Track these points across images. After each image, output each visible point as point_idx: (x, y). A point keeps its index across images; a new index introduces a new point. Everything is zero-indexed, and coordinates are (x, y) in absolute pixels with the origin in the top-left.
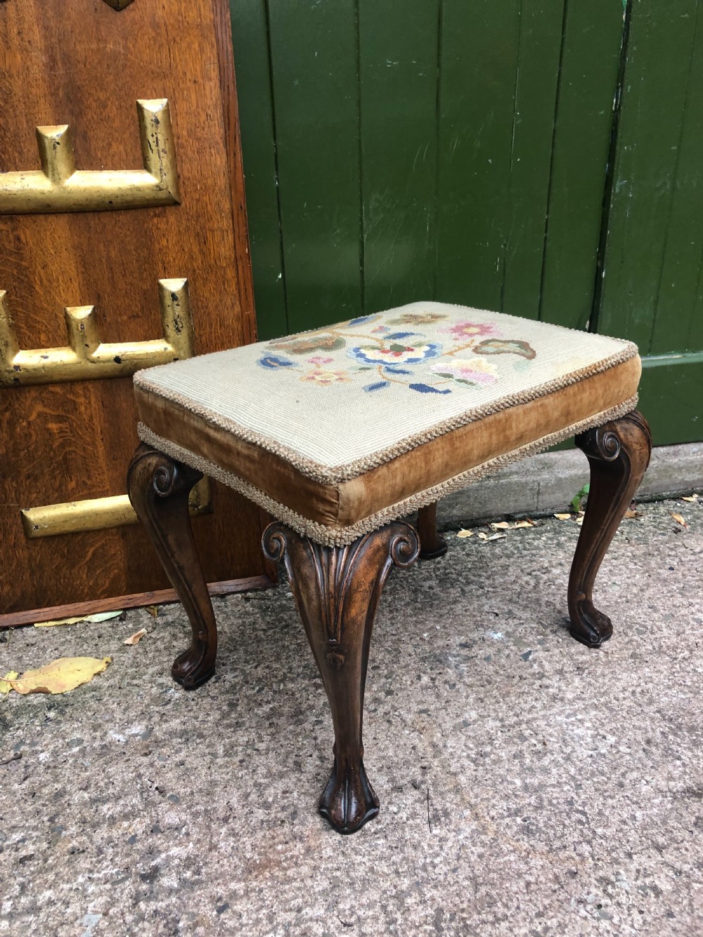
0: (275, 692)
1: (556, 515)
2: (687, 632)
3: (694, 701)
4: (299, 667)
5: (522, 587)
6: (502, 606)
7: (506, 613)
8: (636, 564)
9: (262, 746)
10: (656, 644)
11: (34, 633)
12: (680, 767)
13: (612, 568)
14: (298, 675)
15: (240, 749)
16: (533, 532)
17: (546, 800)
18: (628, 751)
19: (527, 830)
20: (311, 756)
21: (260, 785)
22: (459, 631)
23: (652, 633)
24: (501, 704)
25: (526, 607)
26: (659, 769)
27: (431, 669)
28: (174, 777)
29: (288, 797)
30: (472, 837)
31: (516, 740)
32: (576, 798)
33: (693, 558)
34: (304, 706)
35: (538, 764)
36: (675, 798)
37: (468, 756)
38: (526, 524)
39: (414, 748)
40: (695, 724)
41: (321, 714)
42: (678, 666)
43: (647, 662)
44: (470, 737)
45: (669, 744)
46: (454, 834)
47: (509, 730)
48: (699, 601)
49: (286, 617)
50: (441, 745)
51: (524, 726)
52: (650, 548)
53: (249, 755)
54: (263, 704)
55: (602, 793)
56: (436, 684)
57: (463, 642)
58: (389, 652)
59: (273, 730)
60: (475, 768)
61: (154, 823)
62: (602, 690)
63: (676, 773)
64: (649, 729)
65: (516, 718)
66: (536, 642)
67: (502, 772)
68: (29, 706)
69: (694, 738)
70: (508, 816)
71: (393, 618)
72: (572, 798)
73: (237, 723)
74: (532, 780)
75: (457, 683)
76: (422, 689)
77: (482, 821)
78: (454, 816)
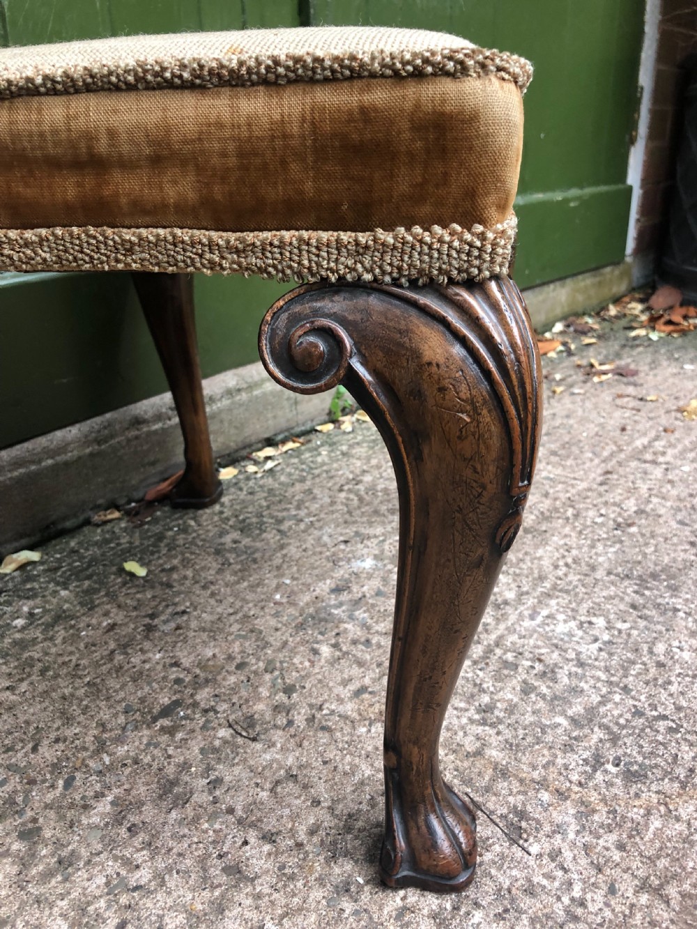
0: (100, 773)
1: (319, 428)
4: (116, 715)
5: (346, 505)
6: (343, 532)
7: (355, 536)
9: (143, 876)
14: (124, 729)
15: (102, 903)
16: (306, 450)
17: (611, 725)
18: (627, 625)
19: (632, 776)
20: (246, 843)
22: (317, 576)
26: (674, 629)
27: (321, 633)
30: (584, 827)
31: (505, 672)
32: (638, 704)
34: (170, 770)
35: (558, 687)
38: (290, 445)
41: (209, 769)
45: (653, 601)
46: (558, 836)
47: (487, 664)
49: (36, 656)
54: (92, 802)
55: (655, 683)
56: (344, 649)
57: (333, 586)
58: (245, 638)
59: (142, 837)
60: (495, 731)
62: (536, 576)
67: (529, 718)
70: (595, 770)
71: (214, 594)
72: (635, 706)
73: (60, 862)
75: (370, 637)
76: (332, 664)
77: (573, 796)
78: (535, 812)
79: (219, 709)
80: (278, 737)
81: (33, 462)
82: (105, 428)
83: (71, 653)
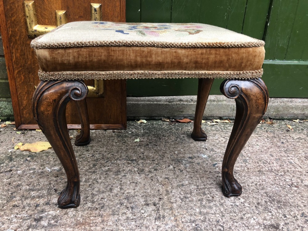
0: (112, 163)
2: (285, 166)
3: (282, 191)
4: (124, 156)
5: (220, 141)
6: (210, 147)
7: (211, 149)
8: (268, 139)
9: (100, 181)
10: (270, 168)
11: (35, 133)
12: (270, 215)
13: (258, 140)
14: (123, 159)
15: (91, 180)
16: (229, 124)
17: (207, 219)
18: (249, 206)
19: (196, 229)
20: (117, 187)
21: (94, 194)
22: (190, 153)
23: (269, 164)
24: (199, 180)
25: (219, 148)
26: (261, 215)
27: (175, 164)
28: (63, 186)
29: (102, 200)
30: (172, 228)
31: (201, 194)
32: (221, 220)
33: (293, 140)
34: (121, 169)
35: (208, 204)
36: (265, 227)
37: (180, 197)
38: (227, 121)
39: (159, 191)
40: (281, 200)
41: (127, 173)
42: (278, 178)
43: (265, 174)
44: (183, 190)
45: (267, 206)
46: (164, 225)
47: (199, 190)
48: (292, 155)
49: (125, 139)
50: (170, 191)
51: (206, 190)
52: (275, 135)
53: (94, 183)
54: (106, 166)
55: (233, 220)
56: (175, 169)
57: (190, 157)
58: (160, 156)
59: (106, 176)
60: (181, 202)
61: (48, 201)
62: (243, 181)
63: (268, 218)
64: (260, 199)
65: (204, 186)
66: (220, 161)
67: (192, 205)
68: (22, 155)
69: (279, 205)
70: (189, 222)
71: (166, 145)
72: (219, 220)
73: (94, 172)
74: (204, 210)
75: (184, 170)
76: (169, 170)
77: (178, 222)
78: (166, 219)
79: (140, 165)
80: (143, 176)
81: (152, 102)
82: (172, 99)
83: (131, 142)
